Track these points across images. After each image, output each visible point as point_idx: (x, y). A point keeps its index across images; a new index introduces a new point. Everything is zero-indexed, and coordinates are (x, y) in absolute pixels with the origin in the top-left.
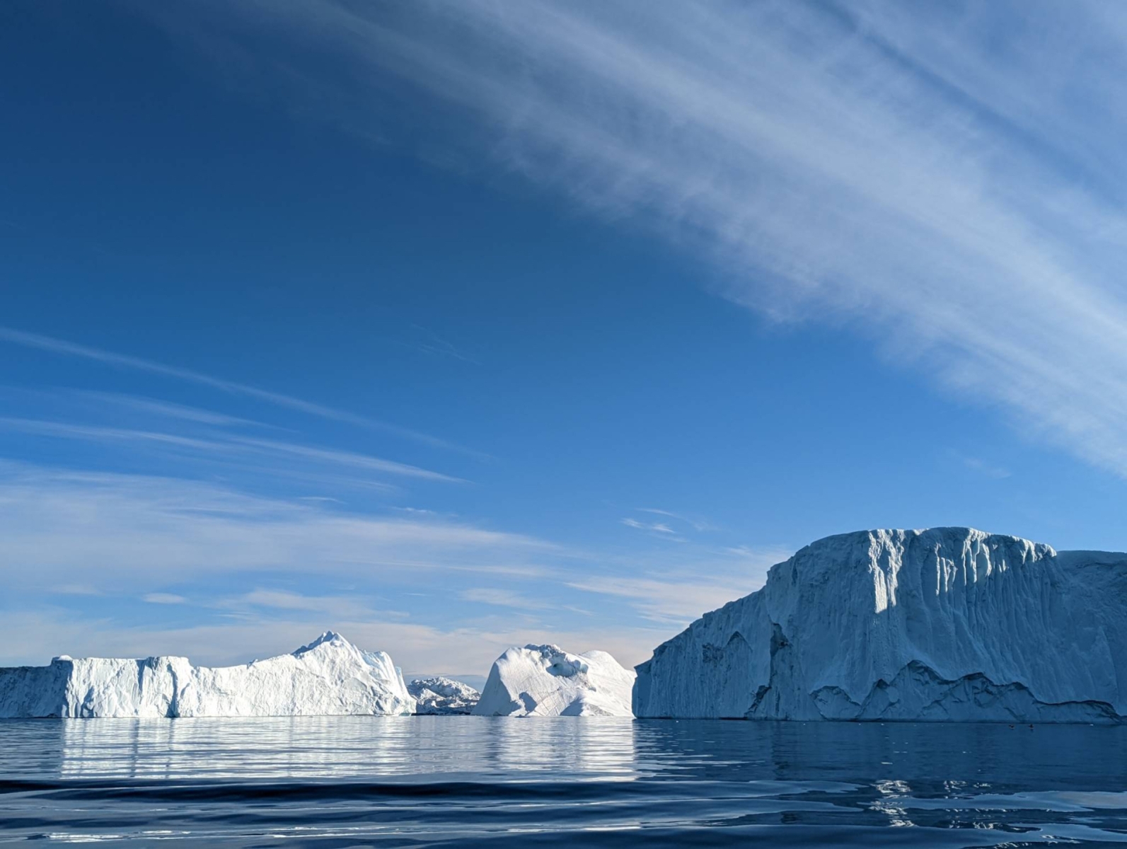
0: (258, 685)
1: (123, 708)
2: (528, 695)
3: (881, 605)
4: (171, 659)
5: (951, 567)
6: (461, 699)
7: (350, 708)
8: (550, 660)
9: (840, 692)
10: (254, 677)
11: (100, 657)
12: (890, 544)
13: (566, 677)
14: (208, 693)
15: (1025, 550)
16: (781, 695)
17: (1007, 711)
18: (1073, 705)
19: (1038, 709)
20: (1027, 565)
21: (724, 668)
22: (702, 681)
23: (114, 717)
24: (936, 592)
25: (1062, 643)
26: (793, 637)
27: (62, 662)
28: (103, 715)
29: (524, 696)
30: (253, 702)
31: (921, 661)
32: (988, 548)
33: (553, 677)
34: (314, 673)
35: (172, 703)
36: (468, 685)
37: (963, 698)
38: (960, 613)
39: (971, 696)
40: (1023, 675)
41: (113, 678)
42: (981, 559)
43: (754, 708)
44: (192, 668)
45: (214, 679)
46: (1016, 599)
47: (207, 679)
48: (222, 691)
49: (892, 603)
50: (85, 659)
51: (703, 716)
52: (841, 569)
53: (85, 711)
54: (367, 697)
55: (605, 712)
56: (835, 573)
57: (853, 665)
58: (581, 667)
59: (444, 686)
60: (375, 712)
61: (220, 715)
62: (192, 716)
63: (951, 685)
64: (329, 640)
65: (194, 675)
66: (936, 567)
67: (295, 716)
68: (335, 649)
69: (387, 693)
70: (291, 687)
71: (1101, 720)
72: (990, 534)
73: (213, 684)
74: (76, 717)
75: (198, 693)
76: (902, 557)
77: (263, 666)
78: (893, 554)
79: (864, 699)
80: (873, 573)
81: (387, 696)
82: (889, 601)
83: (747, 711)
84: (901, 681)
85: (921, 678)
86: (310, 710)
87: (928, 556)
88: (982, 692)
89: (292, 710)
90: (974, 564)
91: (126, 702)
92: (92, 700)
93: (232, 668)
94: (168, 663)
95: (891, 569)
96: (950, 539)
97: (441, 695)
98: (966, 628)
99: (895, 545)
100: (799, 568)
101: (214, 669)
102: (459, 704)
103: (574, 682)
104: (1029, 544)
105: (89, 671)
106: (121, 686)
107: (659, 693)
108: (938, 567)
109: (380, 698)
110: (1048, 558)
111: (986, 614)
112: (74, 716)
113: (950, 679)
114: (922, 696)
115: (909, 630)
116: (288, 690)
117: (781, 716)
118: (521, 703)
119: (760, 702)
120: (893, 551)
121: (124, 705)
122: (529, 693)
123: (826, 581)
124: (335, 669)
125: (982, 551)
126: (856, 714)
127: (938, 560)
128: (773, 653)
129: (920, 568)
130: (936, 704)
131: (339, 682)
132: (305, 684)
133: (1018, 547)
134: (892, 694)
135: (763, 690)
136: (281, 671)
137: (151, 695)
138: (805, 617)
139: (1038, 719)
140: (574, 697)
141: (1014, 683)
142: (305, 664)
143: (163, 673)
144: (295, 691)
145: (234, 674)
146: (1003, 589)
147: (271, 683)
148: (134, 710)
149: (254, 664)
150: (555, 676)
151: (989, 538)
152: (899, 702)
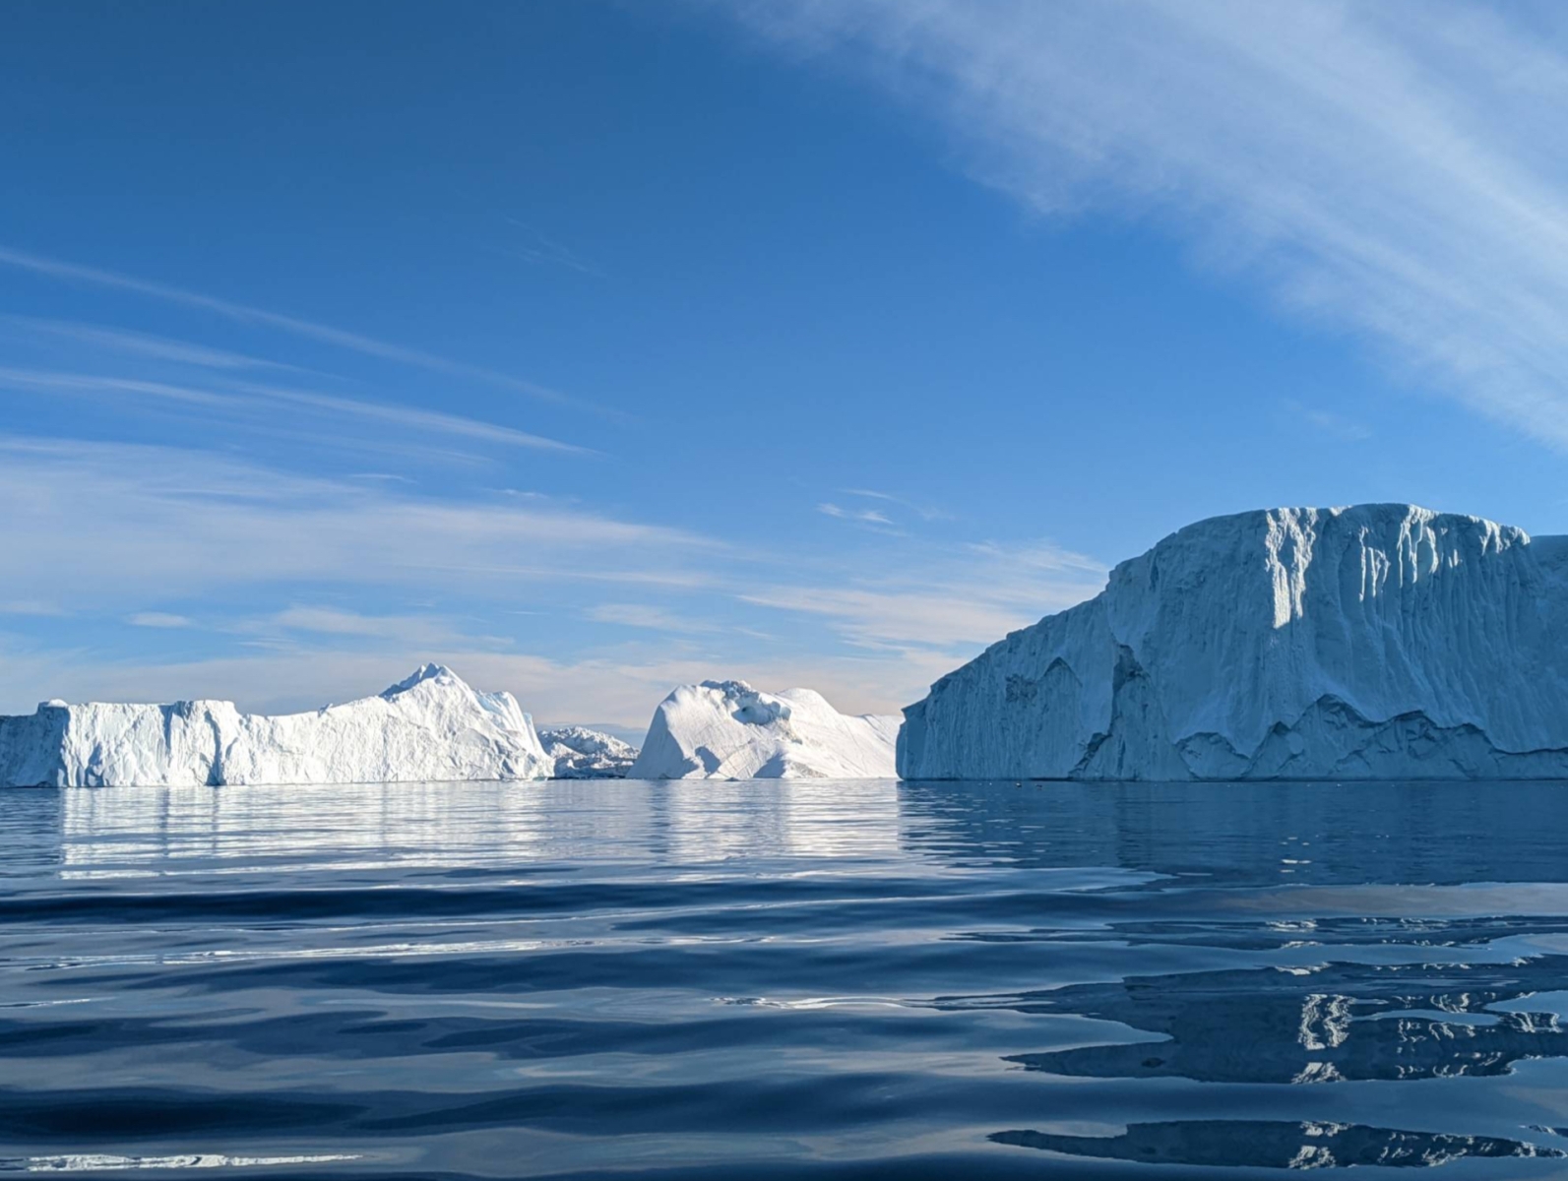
0: (334, 739)
1: (146, 774)
2: (707, 750)
3: (1282, 617)
4: (210, 703)
5: (1382, 562)
6: (609, 757)
7: (467, 771)
8: (737, 702)
9: (1220, 740)
10: (328, 730)
11: (107, 702)
12: (1295, 528)
13: (761, 724)
14: (265, 751)
15: (1486, 535)
16: (1127, 745)
17: (1452, 764)
18: (1546, 754)
19: (1497, 761)
20: (1487, 557)
21: (1038, 710)
22: (1003, 728)
23: (133, 785)
24: (1359, 597)
25: (1533, 668)
26: (1151, 664)
27: (53, 709)
28: (117, 783)
29: (702, 752)
30: (329, 764)
31: (1335, 696)
32: (1433, 533)
33: (741, 725)
34: (414, 722)
35: (214, 765)
36: (616, 738)
37: (1393, 746)
38: (1392, 627)
39: (1405, 744)
40: (1478, 712)
41: (129, 731)
42: (1423, 551)
43: (1084, 764)
44: (240, 717)
45: (272, 731)
46: (1470, 605)
47: (262, 732)
48: (285, 749)
49: (1297, 614)
50: (87, 705)
51: (1005, 775)
52: (1224, 566)
53: (91, 778)
54: (490, 755)
55: (817, 773)
56: (1214, 572)
57: (1239, 702)
58: (781, 712)
59: (583, 740)
60: (502, 776)
61: (283, 782)
62: (243, 784)
63: (1377, 729)
64: (432, 676)
65: (243, 727)
66: (1360, 562)
67: (389, 782)
68: (443, 688)
69: (517, 749)
70: (382, 742)
72: (1438, 513)
73: (271, 739)
74: (79, 786)
75: (250, 751)
76: (1313, 547)
77: (341, 712)
78: (1300, 544)
79: (1253, 750)
80: (1271, 571)
81: (518, 753)
82: (1293, 610)
83: (1072, 768)
84: (1308, 724)
85: (1336, 719)
86: (409, 773)
87: (1349, 546)
88: (1420, 737)
89: (385, 775)
90: (1413, 556)
91: (149, 764)
92: (101, 762)
93: (297, 716)
94: (205, 710)
95: (1297, 565)
96: (1383, 521)
97: (581, 752)
98: (1400, 647)
99: (1303, 529)
100: (1161, 566)
101: (271, 718)
102: (605, 764)
103: (771, 731)
104: (1492, 527)
105: (93, 721)
106: (140, 742)
107: (940, 744)
108: (1364, 561)
109: (508, 756)
110: (1518, 548)
111: (1427, 628)
112: (75, 785)
113: (1376, 720)
114: (1337, 745)
115: (1319, 653)
116: (377, 747)
117: (1125, 774)
118: (698, 761)
119: (1092, 756)
120: (1300, 538)
121: (145, 769)
122: (709, 748)
123: (1201, 584)
124: (443, 716)
125: (1426, 538)
126: (1243, 771)
127: (1364, 551)
128: (1117, 688)
129: (1337, 563)
130: (1354, 756)
131: (449, 735)
132: (402, 737)
133: (1477, 531)
134: (1294, 743)
135: (1098, 739)
136: (367, 720)
137: (184, 755)
138: (1169, 635)
139: (1496, 774)
140: (772, 753)
141: (1464, 725)
142: (401, 710)
143: (199, 724)
144: (388, 748)
145: (300, 724)
146: (1453, 592)
147: (353, 735)
148: (160, 776)
149: (328, 710)
150: (745, 724)
151: (1436, 518)
152: (1303, 753)
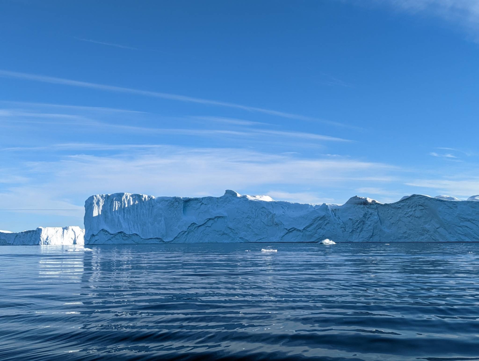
1: (58, 242)
3: (95, 215)
5: (119, 204)
11: (50, 227)
12: (100, 198)
15: (144, 198)
17: (133, 241)
18: (152, 239)
19: (142, 240)
20: (144, 202)
23: (54, 244)
24: (113, 210)
25: (152, 222)
27: (39, 229)
28: (51, 244)
31: (105, 229)
32: (132, 198)
35: (74, 240)
37: (118, 238)
38: (120, 216)
39: (121, 238)
40: (138, 231)
41: (55, 233)
42: (129, 202)
44: (81, 230)
46: (140, 211)
50: (46, 228)
53: (46, 243)
63: (114, 235)
65: (82, 232)
71: (160, 243)
72: (133, 194)
76: (104, 201)
78: (101, 202)
79: (89, 239)
80: (94, 206)
82: (99, 213)
84: (99, 234)
85: (105, 233)
87: (111, 201)
88: (124, 236)
90: (126, 202)
91: (59, 240)
92: (48, 240)
94: (72, 228)
95: (100, 205)
96: (119, 196)
99: (102, 198)
104: (145, 196)
105: (47, 231)
106: (57, 235)
108: (114, 204)
110: (152, 199)
111: (130, 216)
112: (43, 244)
113: (114, 233)
114: (105, 238)
115: (106, 221)
120: (101, 200)
125: (130, 199)
126: (87, 243)
127: (115, 202)
129: (109, 204)
130: (109, 240)
133: (142, 197)
134: (96, 238)
137: (67, 238)
139: (142, 243)
141: (134, 234)
143: (70, 231)
146: (136, 208)
148: (61, 242)
151: (132, 195)
152: (98, 239)
